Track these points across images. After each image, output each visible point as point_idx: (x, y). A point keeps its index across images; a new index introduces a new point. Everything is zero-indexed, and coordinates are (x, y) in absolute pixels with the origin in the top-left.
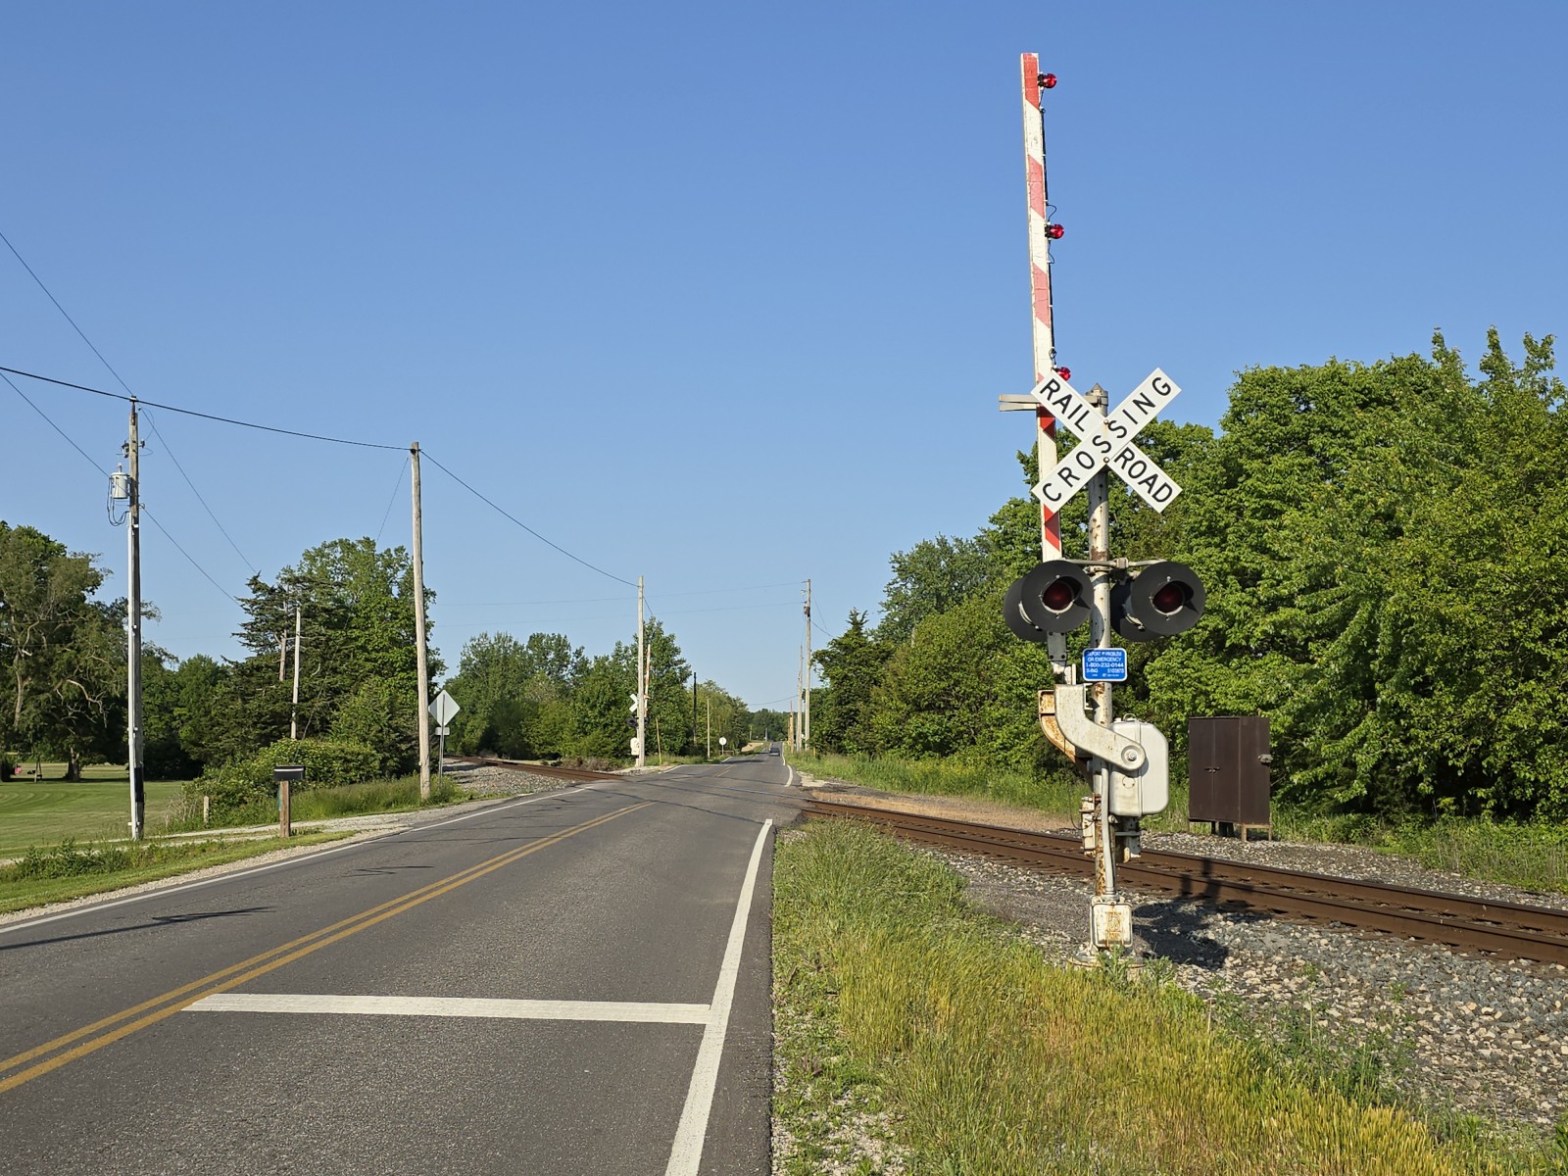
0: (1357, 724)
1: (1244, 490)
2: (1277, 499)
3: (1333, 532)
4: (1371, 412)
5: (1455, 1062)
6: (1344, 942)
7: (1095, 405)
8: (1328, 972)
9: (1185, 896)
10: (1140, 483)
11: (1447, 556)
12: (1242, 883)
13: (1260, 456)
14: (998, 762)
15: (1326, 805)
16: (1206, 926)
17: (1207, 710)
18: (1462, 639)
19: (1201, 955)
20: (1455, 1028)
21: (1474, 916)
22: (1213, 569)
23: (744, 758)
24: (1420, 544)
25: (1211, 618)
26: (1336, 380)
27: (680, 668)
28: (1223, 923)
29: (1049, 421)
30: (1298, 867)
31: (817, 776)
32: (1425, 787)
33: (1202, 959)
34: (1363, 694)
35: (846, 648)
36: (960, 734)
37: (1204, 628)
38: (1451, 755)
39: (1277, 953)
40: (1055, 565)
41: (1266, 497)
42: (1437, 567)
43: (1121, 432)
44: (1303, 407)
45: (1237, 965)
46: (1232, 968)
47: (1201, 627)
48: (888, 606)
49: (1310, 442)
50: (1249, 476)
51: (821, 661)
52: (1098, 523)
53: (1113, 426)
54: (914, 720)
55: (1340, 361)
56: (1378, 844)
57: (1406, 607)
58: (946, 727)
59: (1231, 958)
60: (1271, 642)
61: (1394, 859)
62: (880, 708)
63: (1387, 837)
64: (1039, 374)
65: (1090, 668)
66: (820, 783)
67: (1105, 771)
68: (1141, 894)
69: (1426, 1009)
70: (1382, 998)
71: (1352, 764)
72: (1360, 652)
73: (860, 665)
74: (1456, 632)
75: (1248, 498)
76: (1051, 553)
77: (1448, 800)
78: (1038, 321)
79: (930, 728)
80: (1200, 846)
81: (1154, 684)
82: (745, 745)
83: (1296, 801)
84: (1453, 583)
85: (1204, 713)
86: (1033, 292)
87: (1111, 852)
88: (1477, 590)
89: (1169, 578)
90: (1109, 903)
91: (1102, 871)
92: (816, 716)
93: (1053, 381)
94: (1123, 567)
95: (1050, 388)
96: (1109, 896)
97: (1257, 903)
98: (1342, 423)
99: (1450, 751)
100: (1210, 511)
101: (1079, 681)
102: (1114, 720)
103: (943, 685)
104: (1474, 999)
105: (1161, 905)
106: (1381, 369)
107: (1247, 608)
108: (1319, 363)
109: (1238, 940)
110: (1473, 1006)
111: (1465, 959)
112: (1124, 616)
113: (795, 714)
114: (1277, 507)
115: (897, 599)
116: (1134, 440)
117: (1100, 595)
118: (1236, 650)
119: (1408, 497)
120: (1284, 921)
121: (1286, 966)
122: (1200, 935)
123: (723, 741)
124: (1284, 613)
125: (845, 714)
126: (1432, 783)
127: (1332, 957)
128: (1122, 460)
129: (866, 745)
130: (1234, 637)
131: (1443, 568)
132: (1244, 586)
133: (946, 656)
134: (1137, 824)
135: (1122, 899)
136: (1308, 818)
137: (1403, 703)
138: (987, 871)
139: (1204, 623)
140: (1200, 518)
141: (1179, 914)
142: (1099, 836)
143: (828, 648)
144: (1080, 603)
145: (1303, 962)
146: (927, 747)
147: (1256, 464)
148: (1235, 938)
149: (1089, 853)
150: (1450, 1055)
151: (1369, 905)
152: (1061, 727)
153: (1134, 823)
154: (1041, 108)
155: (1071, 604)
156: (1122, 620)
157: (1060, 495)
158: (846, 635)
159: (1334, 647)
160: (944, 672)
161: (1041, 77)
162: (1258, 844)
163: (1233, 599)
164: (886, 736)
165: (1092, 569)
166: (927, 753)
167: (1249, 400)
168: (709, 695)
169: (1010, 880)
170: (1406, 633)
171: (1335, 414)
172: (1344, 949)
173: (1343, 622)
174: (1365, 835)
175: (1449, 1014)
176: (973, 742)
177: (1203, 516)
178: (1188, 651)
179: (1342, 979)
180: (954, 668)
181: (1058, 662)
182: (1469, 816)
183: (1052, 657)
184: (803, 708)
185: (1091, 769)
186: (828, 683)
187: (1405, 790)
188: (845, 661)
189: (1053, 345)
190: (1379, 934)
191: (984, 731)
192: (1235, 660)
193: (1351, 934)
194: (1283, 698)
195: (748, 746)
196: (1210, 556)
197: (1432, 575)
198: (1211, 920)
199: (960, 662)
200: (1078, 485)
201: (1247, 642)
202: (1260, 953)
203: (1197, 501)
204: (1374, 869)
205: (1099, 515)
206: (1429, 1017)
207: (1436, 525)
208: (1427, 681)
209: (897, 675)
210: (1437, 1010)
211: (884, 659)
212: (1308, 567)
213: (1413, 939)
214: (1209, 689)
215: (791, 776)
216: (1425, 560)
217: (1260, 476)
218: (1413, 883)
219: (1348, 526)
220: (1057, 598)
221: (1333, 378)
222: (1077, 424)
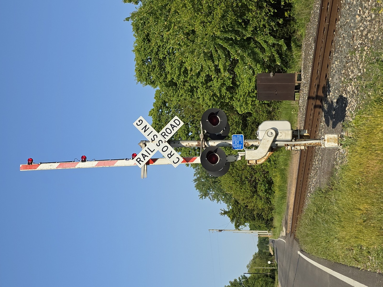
0: (260, 43)
1: (178, 81)
2: (181, 69)
3: (192, 52)
4: (151, 38)
5: (377, 27)
6: (336, 56)
7: (146, 145)
8: (347, 63)
9: (321, 107)
10: (173, 130)
11: (201, 15)
12: (316, 87)
13: (166, 75)
14: (275, 164)
15: (289, 53)
16: (332, 102)
17: (255, 92)
18: (230, 10)
19: (342, 105)
20: (365, 23)
21: (326, 11)
22: (205, 91)
23: (275, 255)
24: (197, 23)
25: (222, 91)
26: (140, 50)
27: (242, 279)
28: (331, 96)
29: (151, 161)
30: (310, 64)
31: (281, 230)
32: (281, 21)
33: (344, 105)
34: (249, 41)
35: (234, 217)
36: (265, 177)
37: (226, 93)
38: (270, 14)
39: (341, 79)
40: (202, 159)
41: (180, 73)
42: (205, 18)
43: (155, 137)
44: (149, 60)
45: (345, 93)
46: (347, 95)
47: (226, 95)
48: (218, 200)
49: (162, 58)
50: (173, 79)
51: (239, 226)
52: (188, 144)
53: (153, 139)
54: (261, 194)
55: (134, 49)
56: (302, 36)
57: (219, 28)
58: (263, 182)
59: (343, 95)
60: (231, 71)
61: (307, 31)
62: (256, 206)
63: (299, 33)
64: (134, 164)
65: (239, 147)
66: (284, 229)
67: (276, 143)
68: (321, 122)
69: (359, 32)
70: (356, 46)
71: (274, 45)
72: (234, 43)
73: (240, 212)
74: (227, 12)
75: (180, 79)
76: (198, 160)
77: (286, 14)
78: (115, 165)
79: (263, 188)
80: (304, 97)
81: (246, 111)
82: (270, 253)
83: (287, 62)
84: (210, 13)
85: (256, 93)
86: (105, 166)
87: (306, 141)
88: (213, 5)
89: (207, 120)
90: (324, 142)
91: (313, 144)
92: (259, 228)
93: (137, 160)
94: (203, 136)
95: (139, 161)
96: (322, 141)
97: (323, 83)
98: (155, 48)
99: (268, 14)
100: (185, 91)
101: (244, 151)
102: (258, 139)
103: (247, 182)
104: (355, 16)
105: (325, 116)
106: (137, 35)
107: (219, 79)
108: (134, 55)
109: (336, 91)
110: (357, 16)
111: (341, 17)
112: (221, 134)
113: (259, 234)
114: (184, 69)
115: (216, 197)
116: (158, 132)
117: (213, 143)
118: (234, 83)
119: (181, 28)
120: (329, 75)
121: (345, 77)
122: (335, 105)
123: (269, 262)
124: (221, 67)
125: (258, 218)
126: (279, 19)
127: (342, 61)
128: (165, 136)
129: (270, 211)
130: (229, 83)
131: (205, 16)
132: (211, 80)
133: (237, 182)
134: (295, 130)
135: (322, 137)
136: (293, 59)
137: (252, 29)
138: (314, 175)
139: (224, 94)
140: (187, 95)
141: (328, 110)
142: (300, 145)
143: (234, 223)
144: (216, 151)
145: (344, 70)
146: (270, 189)
147: (169, 76)
148: (336, 92)
149: (306, 148)
150: (375, 28)
151: (323, 45)
152: (260, 158)
153: (295, 132)
154: (39, 164)
155: (216, 154)
156: (222, 135)
157: (177, 158)
158: (229, 217)
159: (232, 52)
160: (242, 183)
161: (29, 164)
162: (303, 77)
163: (216, 84)
164: (266, 203)
165: (203, 146)
166: (272, 189)
167: (146, 79)
168: (252, 267)
169: (317, 167)
170: (227, 28)
171: (152, 51)
172: (339, 56)
173: (224, 49)
174: (299, 40)
175: (360, 24)
176: (268, 172)
177: (186, 94)
178: (234, 99)
179: (349, 58)
180: (241, 179)
181: (237, 158)
182: (291, 6)
183: (235, 160)
184: (256, 233)
185: (276, 147)
186: (247, 224)
187: (283, 27)
188: (239, 218)
189: (124, 159)
190: (333, 44)
191: (264, 168)
192: (237, 83)
193: (333, 53)
194: (250, 68)
195: (271, 252)
196: (201, 91)
197: (208, 20)
198: (330, 100)
199: (239, 176)
200: (174, 151)
201: (231, 79)
202: (341, 84)
203: (181, 96)
204: (310, 39)
205: (184, 144)
206: (362, 31)
207: (191, 19)
208: (244, 21)
209: (244, 199)
210: (359, 28)
211: (238, 203)
212: (205, 60)
213: (334, 33)
214: (247, 92)
215: (282, 239)
216: (203, 22)
217: (173, 75)
218: (315, 26)
219: (191, 47)
220: (214, 159)
221: (139, 51)
222: (152, 152)
